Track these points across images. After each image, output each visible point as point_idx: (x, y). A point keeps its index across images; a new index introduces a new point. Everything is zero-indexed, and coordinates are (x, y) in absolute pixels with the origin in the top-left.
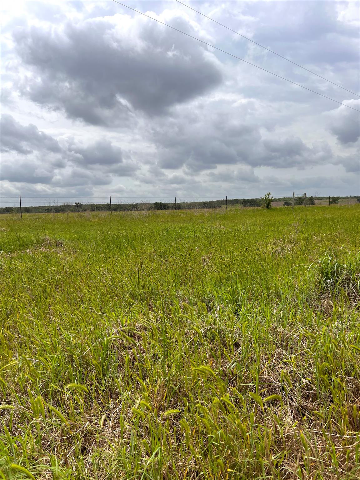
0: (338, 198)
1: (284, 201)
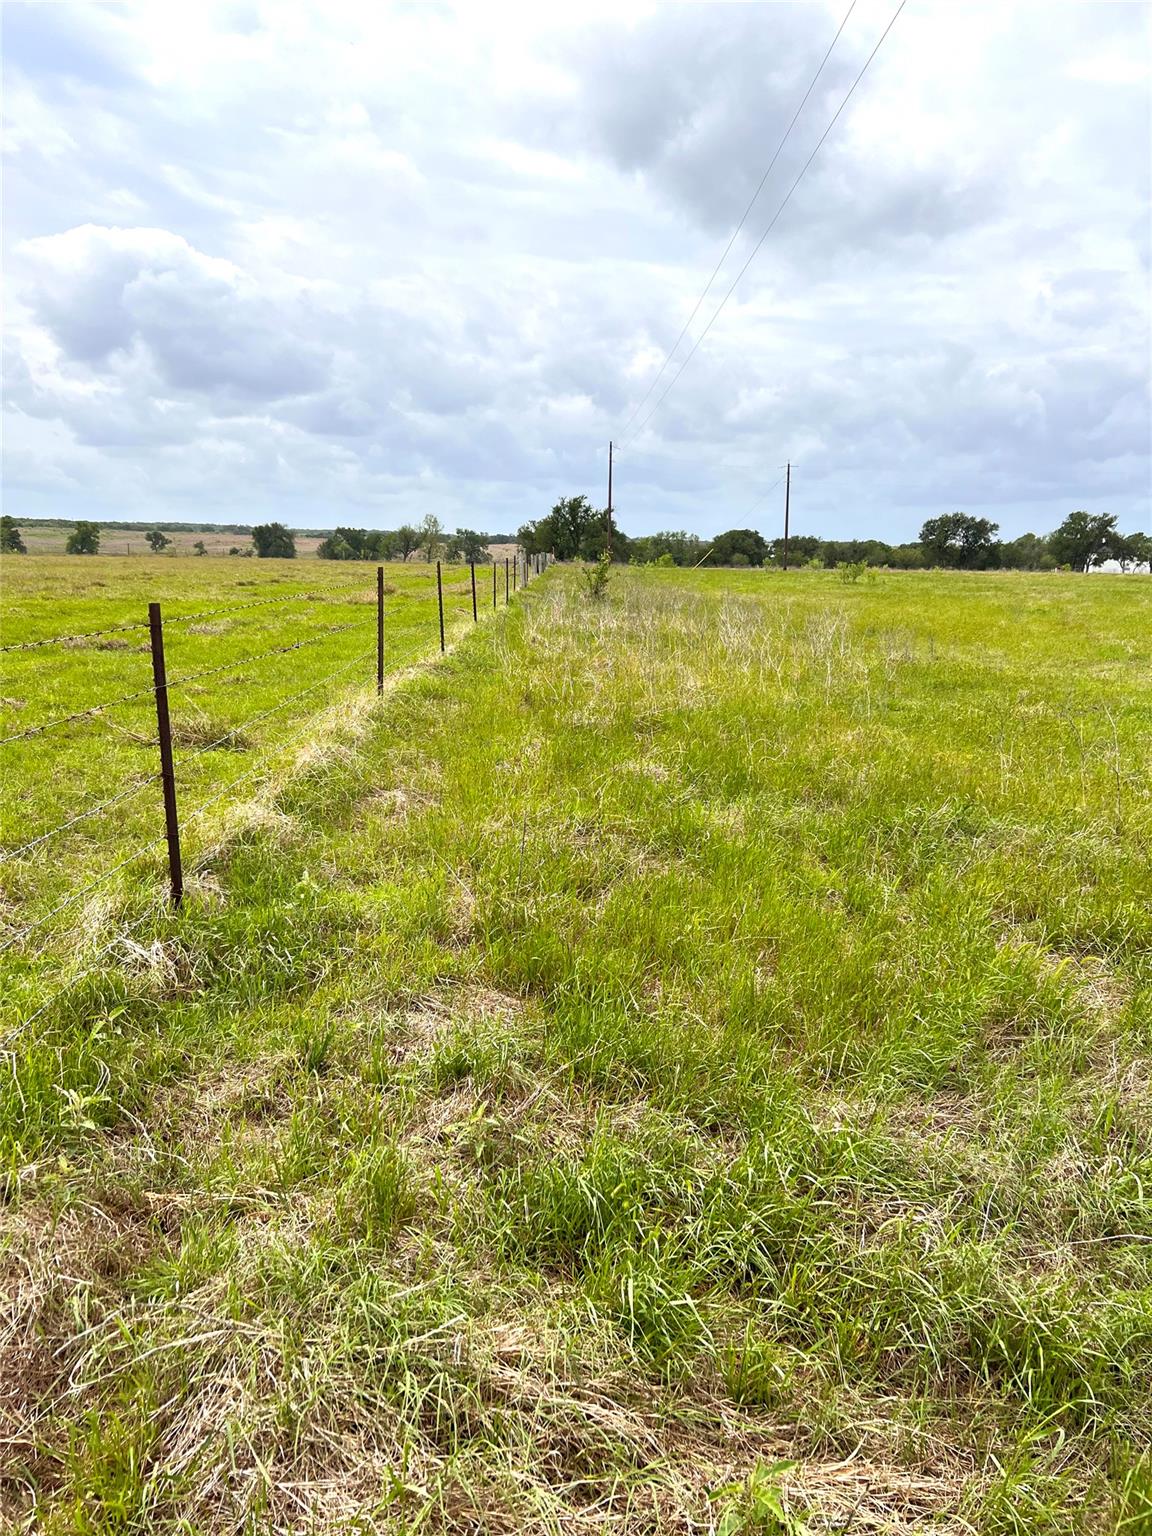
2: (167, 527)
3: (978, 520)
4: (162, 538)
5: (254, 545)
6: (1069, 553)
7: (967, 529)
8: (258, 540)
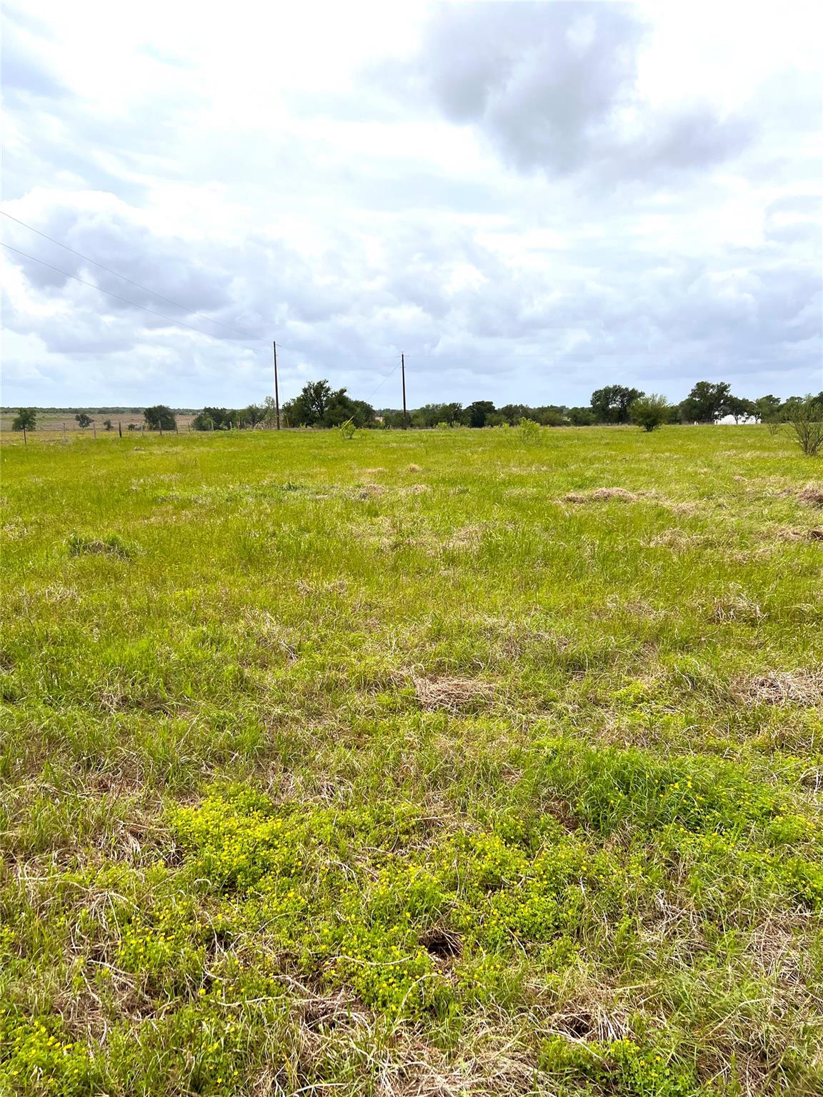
2: (91, 411)
3: (630, 389)
4: (87, 419)
5: (146, 421)
6: (696, 411)
7: (623, 396)
8: (148, 418)
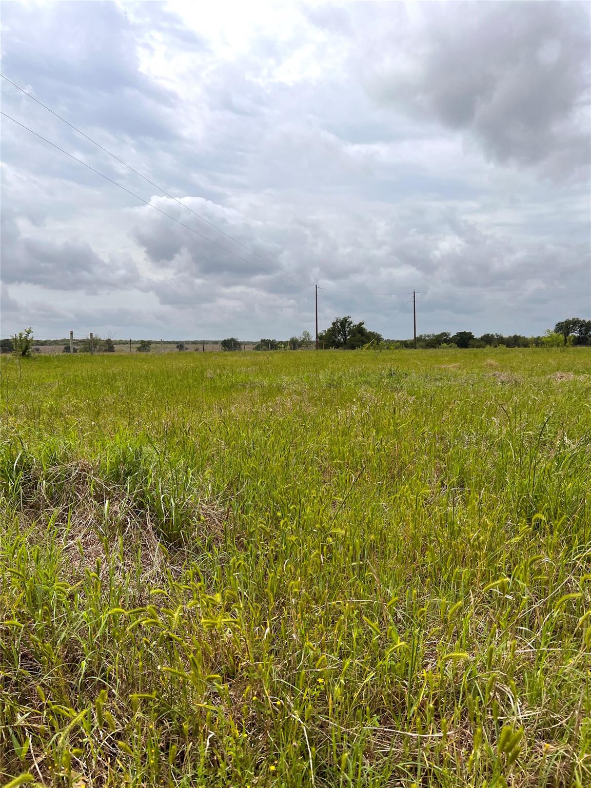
0: (149, 343)
1: (63, 345)
3: (587, 321)
4: (184, 347)
5: (222, 348)
8: (224, 346)
